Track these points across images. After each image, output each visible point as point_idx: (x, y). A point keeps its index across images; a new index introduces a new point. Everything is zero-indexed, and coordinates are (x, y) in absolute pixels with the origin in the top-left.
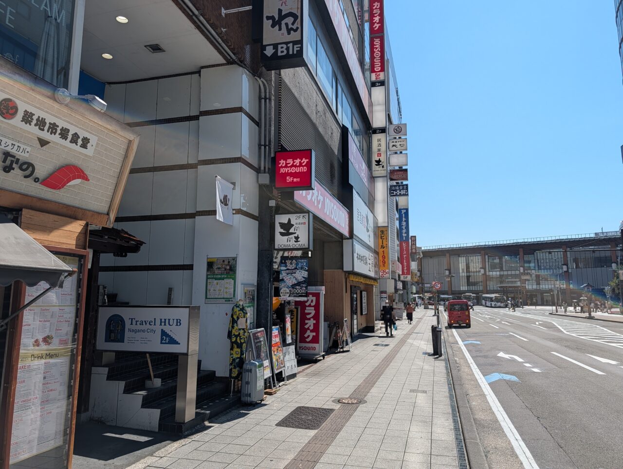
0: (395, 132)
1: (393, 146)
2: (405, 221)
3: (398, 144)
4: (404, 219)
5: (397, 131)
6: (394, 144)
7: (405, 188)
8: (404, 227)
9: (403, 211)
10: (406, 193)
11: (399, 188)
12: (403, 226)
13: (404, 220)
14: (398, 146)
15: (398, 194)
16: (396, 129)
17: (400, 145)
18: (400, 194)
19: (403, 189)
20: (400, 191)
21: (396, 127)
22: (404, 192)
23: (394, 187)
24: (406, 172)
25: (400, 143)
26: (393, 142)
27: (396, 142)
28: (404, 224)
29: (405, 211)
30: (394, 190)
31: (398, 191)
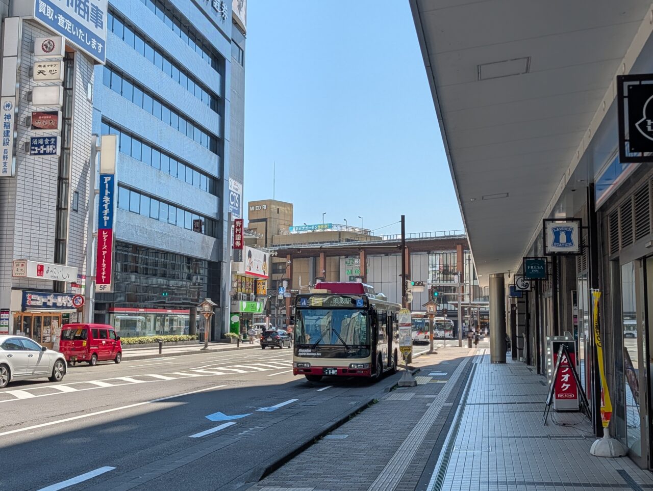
0: (44, 50)
1: (40, 72)
2: (109, 195)
3: (47, 70)
4: (107, 192)
5: (47, 47)
6: (42, 69)
7: (53, 143)
8: (106, 206)
9: (107, 179)
10: (54, 151)
11: (44, 142)
12: (104, 203)
13: (106, 194)
14: (47, 73)
15: (42, 152)
16: (46, 45)
17: (50, 71)
18: (45, 152)
19: (50, 144)
20: (45, 147)
21: (47, 42)
22: (51, 149)
23: (36, 141)
24: (56, 116)
25: (50, 68)
26: (40, 66)
27: (44, 66)
28: (107, 199)
29: (110, 178)
30: (35, 146)
31: (42, 147)
